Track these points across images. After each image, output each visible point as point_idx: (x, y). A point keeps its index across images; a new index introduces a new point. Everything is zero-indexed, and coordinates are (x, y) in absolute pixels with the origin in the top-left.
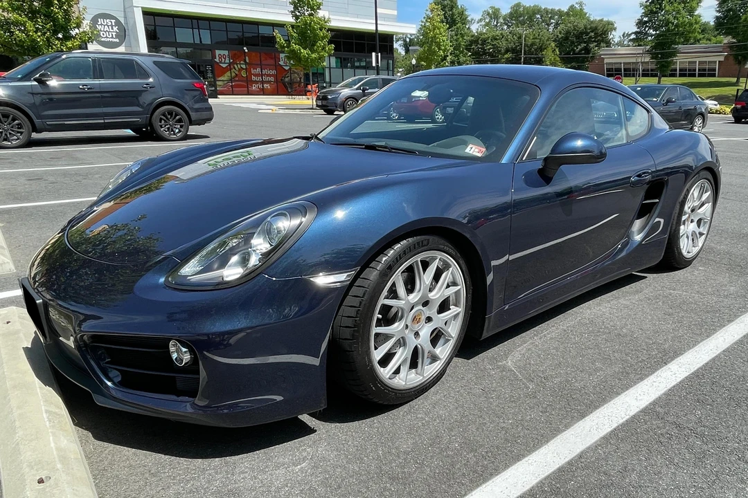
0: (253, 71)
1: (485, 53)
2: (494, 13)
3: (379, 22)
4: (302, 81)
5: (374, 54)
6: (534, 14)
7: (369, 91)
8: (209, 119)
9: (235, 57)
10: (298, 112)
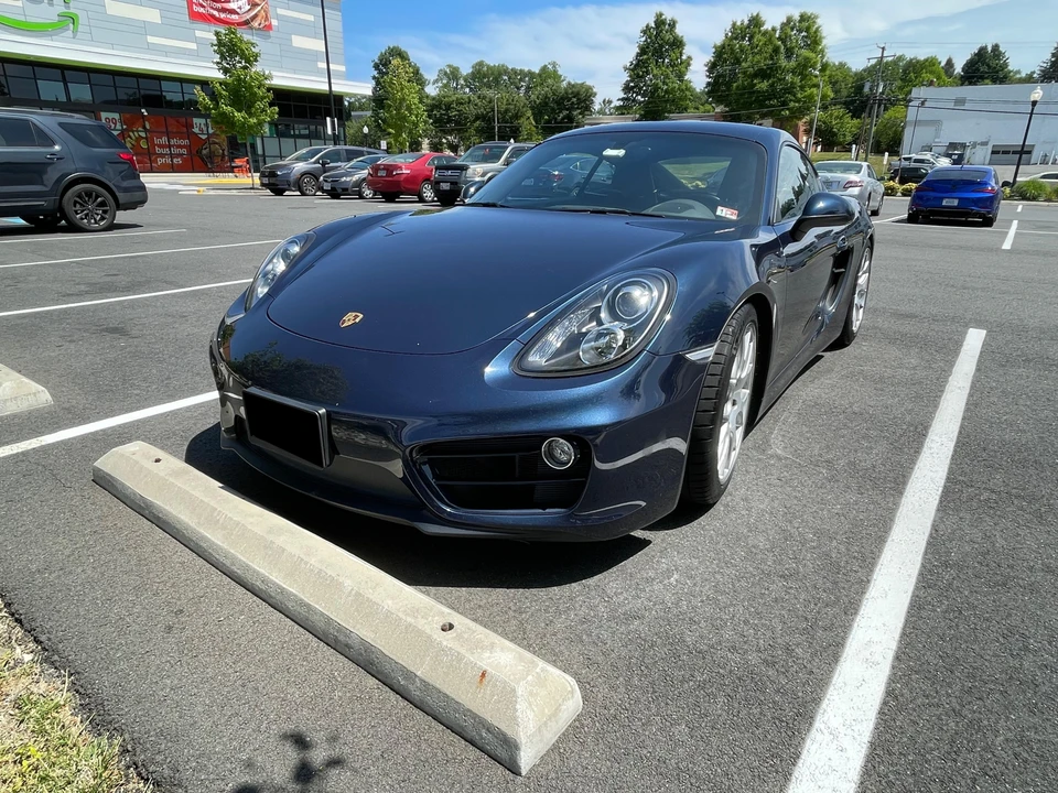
0: (156, 141)
1: (449, 120)
2: (452, 73)
3: (332, 81)
4: (226, 153)
5: (328, 119)
6: (500, 74)
7: (331, 165)
8: (143, 202)
9: (130, 123)
10: (234, 192)
